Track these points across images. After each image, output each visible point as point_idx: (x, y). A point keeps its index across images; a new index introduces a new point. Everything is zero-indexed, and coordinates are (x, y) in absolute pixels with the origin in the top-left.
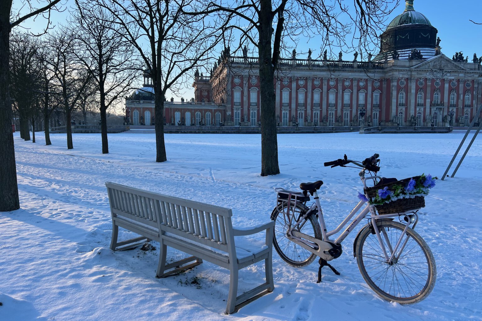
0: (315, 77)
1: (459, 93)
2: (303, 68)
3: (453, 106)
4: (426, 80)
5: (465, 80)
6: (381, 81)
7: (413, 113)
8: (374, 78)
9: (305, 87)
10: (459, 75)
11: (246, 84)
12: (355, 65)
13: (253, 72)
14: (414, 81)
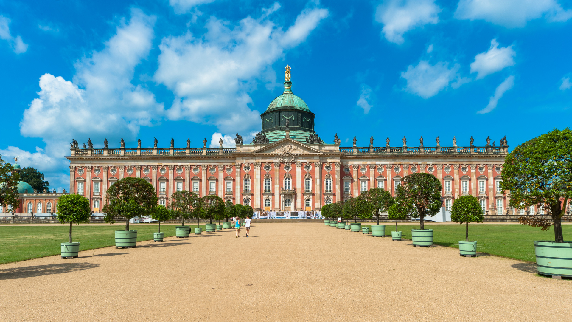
1: (315, 177)
2: (145, 157)
3: (308, 192)
4: (273, 164)
5: (323, 163)
6: (234, 167)
7: (258, 200)
8: (225, 164)
9: (150, 175)
10: (313, 158)
11: (89, 174)
12: (204, 152)
13: (96, 163)
14: (258, 166)
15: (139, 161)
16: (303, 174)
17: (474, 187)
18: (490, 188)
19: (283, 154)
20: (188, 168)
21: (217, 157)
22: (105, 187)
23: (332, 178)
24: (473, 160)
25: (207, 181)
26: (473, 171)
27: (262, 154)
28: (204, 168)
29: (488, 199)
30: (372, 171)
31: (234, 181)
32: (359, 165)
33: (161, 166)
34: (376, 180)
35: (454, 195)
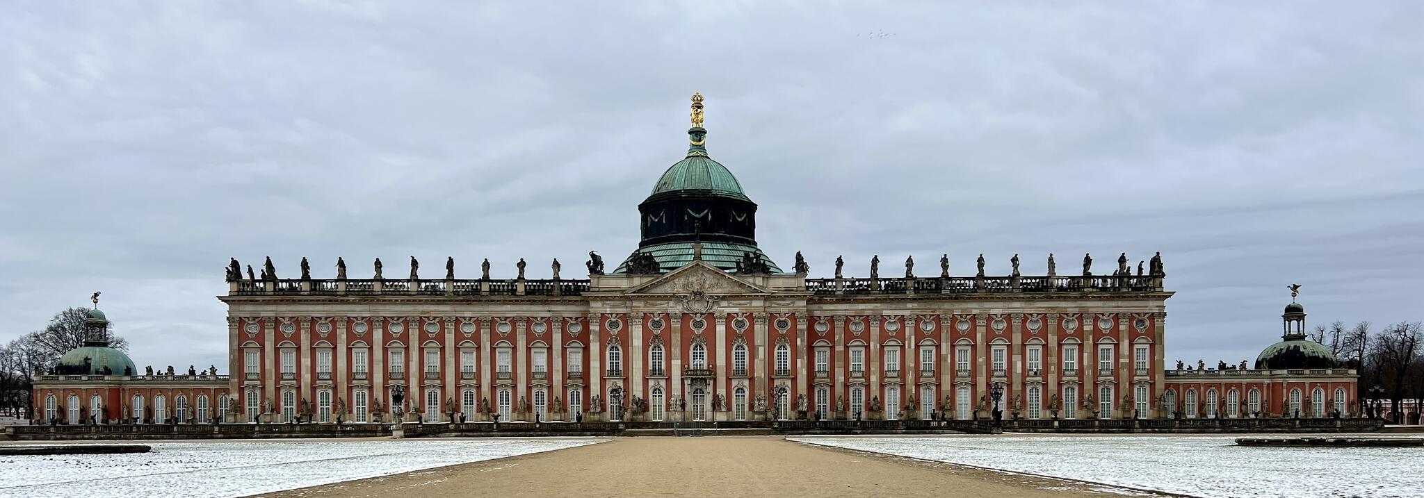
0: (427, 315)
1: (756, 344)
2: (393, 298)
3: (741, 373)
4: (668, 316)
5: (771, 314)
6: (585, 321)
7: (637, 392)
8: (565, 315)
9: (405, 338)
10: (751, 303)
11: (270, 335)
12: (521, 288)
13: (285, 310)
14: (637, 320)
15: (380, 308)
16: (731, 337)
17: (1088, 361)
18: (1122, 363)
19: (688, 295)
20: (487, 322)
21: (548, 301)
22: (306, 362)
23: (790, 345)
24: (1089, 304)
25: (529, 349)
26: (1088, 327)
27: (645, 296)
28: (521, 324)
29: (1117, 386)
30: (875, 330)
31: (586, 350)
32: (847, 316)
33: (428, 318)
34: (882, 347)
35: (1045, 378)
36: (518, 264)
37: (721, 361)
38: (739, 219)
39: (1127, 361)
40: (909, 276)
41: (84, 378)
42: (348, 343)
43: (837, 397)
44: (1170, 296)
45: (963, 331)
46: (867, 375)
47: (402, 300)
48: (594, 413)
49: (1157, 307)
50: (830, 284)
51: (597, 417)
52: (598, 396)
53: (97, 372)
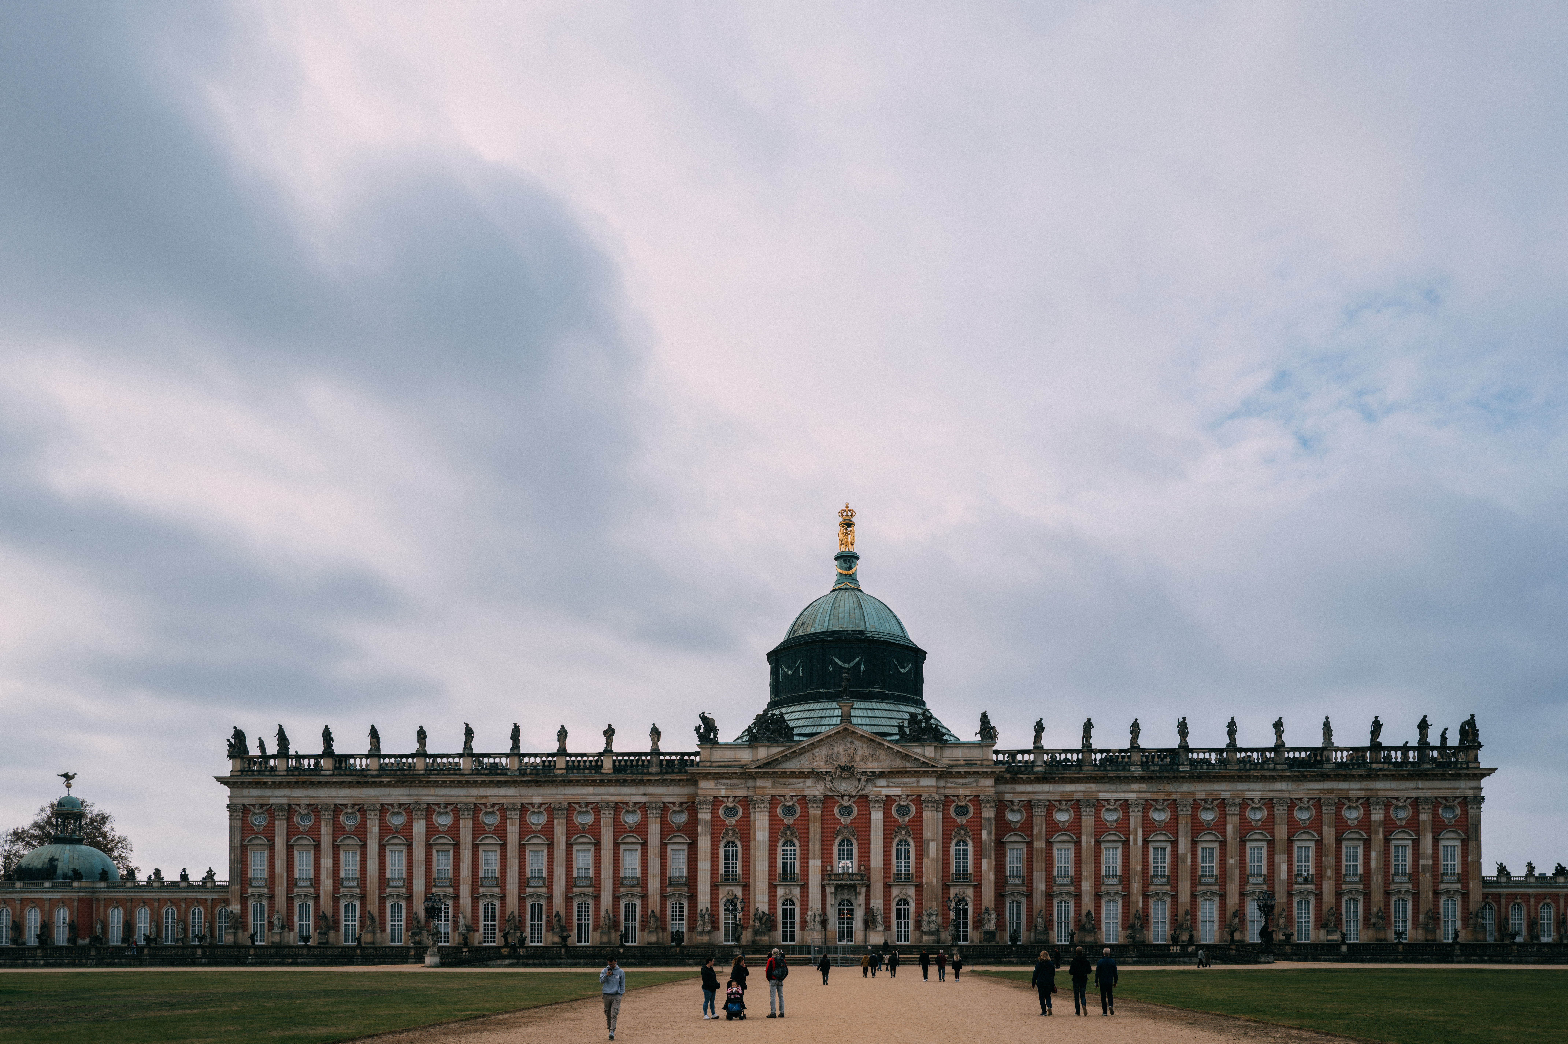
0: (483, 801)
1: (925, 838)
2: (440, 779)
3: (904, 878)
4: (804, 800)
5: (946, 796)
6: (691, 807)
7: (761, 903)
8: (666, 799)
9: (454, 831)
10: (918, 782)
11: (280, 828)
12: (607, 764)
13: (301, 795)
14: (762, 806)
15: (423, 792)
16: (890, 829)
17: (1377, 863)
18: (1423, 866)
19: (832, 771)
20: (562, 810)
21: (643, 780)
22: (327, 863)
23: (972, 840)
24: (1379, 785)
25: (616, 846)
26: (1377, 816)
27: (773, 772)
28: (607, 812)
29: (1416, 896)
30: (1088, 820)
31: (693, 846)
32: (1049, 801)
33: (485, 805)
34: (1098, 843)
35: (1319, 887)
36: (605, 733)
37: (876, 861)
38: (903, 671)
39: (1430, 862)
40: (1135, 747)
41: (47, 884)
42: (381, 839)
43: (1035, 912)
44: (1489, 775)
45: (1209, 822)
46: (1077, 881)
47: (451, 782)
48: (701, 933)
49: (1472, 788)
50: (1026, 757)
51: (706, 938)
52: (707, 909)
53: (65, 876)
